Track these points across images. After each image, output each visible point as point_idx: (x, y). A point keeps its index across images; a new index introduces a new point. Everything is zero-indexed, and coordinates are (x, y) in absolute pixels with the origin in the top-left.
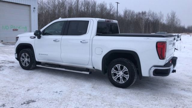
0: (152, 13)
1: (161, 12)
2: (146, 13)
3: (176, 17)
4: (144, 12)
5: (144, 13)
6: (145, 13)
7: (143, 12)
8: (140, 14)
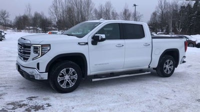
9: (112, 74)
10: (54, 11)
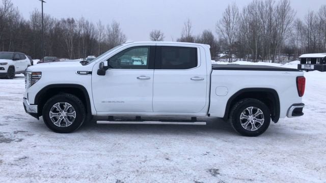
0: (85, 21)
1: (100, 22)
2: (76, 22)
3: (121, 31)
4: (71, 19)
5: (71, 22)
6: (73, 21)
7: (68, 19)
8: (64, 21)
9: (138, 118)
10: (224, 29)
